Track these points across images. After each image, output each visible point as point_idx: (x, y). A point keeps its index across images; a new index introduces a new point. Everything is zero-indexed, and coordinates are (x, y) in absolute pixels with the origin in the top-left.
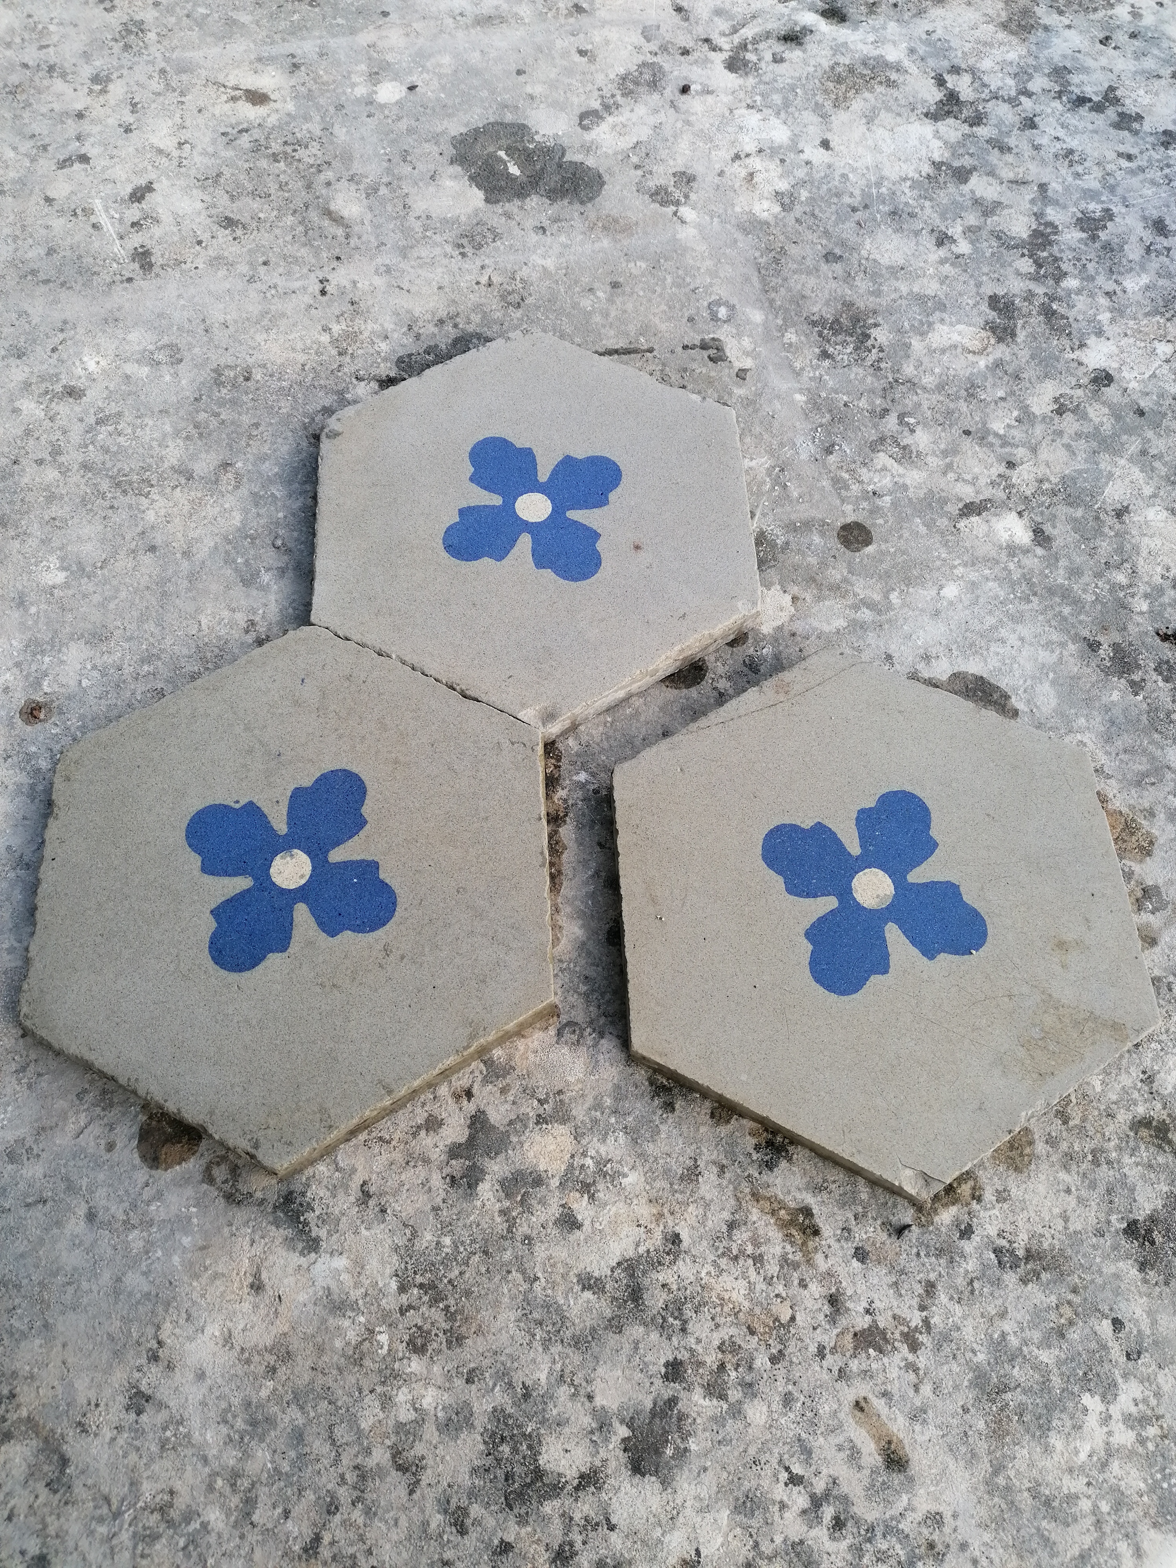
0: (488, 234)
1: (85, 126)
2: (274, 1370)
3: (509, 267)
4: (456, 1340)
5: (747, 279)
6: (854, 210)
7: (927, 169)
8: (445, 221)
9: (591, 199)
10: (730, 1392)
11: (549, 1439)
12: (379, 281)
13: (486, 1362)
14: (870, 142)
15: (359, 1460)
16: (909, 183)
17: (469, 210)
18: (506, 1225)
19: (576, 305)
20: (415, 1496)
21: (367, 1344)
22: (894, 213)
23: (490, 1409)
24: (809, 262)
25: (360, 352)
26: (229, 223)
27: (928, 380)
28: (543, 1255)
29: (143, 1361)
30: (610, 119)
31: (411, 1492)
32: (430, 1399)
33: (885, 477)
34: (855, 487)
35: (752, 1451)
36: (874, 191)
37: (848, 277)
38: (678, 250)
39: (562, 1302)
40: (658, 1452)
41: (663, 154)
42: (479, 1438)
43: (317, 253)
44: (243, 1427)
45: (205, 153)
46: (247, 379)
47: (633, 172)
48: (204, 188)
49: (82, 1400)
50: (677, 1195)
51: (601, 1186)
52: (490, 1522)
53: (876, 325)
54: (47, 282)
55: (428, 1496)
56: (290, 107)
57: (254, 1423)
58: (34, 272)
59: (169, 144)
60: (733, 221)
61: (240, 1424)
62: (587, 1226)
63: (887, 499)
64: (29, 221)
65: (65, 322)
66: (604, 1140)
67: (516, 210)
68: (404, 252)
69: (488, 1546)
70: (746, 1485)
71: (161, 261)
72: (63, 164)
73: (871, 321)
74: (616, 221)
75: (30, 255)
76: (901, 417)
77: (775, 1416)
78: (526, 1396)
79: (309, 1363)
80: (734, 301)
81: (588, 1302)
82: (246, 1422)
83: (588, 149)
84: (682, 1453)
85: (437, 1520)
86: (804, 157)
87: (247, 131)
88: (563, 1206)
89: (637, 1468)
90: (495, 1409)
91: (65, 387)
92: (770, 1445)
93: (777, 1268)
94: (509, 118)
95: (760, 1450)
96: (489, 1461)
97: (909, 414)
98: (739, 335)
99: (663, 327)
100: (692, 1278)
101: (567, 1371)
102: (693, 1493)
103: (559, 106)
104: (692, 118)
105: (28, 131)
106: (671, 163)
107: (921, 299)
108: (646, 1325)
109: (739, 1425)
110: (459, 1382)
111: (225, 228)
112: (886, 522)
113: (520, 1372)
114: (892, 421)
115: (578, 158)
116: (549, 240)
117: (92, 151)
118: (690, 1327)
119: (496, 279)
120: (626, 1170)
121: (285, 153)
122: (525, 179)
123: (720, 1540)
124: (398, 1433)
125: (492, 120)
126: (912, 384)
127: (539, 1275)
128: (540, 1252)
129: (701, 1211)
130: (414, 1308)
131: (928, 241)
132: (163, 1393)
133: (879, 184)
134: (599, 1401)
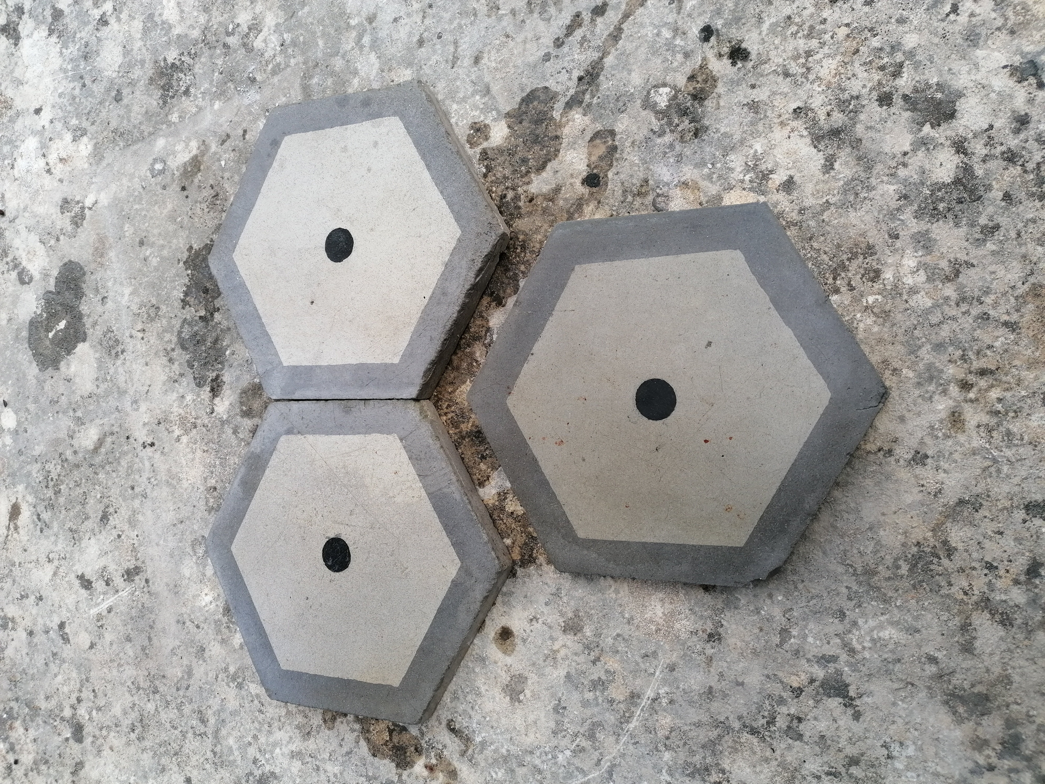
0: (108, 336)
1: (38, 628)
2: (895, 370)
3: (130, 319)
4: (870, 250)
5: (135, 153)
6: (84, 85)
7: (54, 39)
8: (99, 368)
9: (82, 268)
10: (898, 61)
11: (934, 178)
12: (143, 407)
13: (885, 227)
14: (35, 81)
15: (952, 303)
16: (64, 50)
17: (91, 352)
18: (792, 228)
19: (156, 269)
20: (975, 263)
21: (875, 310)
22: (85, 58)
23: (915, 220)
24: (122, 112)
25: (193, 413)
26: (105, 518)
27: (202, 19)
28: (811, 200)
29: (892, 459)
30: (24, 263)
31: (973, 266)
32: (910, 262)
33: (270, 40)
34: (278, 59)
35: (936, 40)
36: (70, 73)
37: (132, 84)
38: (116, 203)
39: (842, 182)
40: (940, 103)
41: (48, 223)
42: (935, 225)
43: (126, 453)
44: (934, 385)
45: (56, 543)
46: (215, 489)
47: (61, 242)
48: (80, 539)
49: (920, 497)
50: (768, 114)
51: (763, 167)
52: (991, 210)
53: (165, 60)
54: (150, 639)
55: (975, 254)
56: (21, 488)
57: (931, 378)
58: (143, 649)
59: (49, 569)
60: (94, 168)
61: (932, 388)
62: (791, 172)
63: (285, 36)
64: (106, 657)
65: (178, 622)
66: (732, 170)
67: (91, 320)
68: (122, 393)
69: (1007, 209)
70: (960, 41)
71: (133, 562)
72: (66, 639)
73: (162, 64)
74: (97, 249)
75: (131, 653)
76: (228, 34)
77: (912, 27)
78: (906, 197)
79: (890, 347)
80: (150, 160)
81: (841, 164)
82: (930, 384)
83: (46, 276)
84: (940, 87)
85: (990, 246)
86: (47, 125)
87: (39, 515)
88: (778, 191)
89: (951, 115)
90: (916, 217)
91: (224, 615)
92: (932, 29)
93: (814, 40)
94: (25, 334)
95: (936, 35)
96: (949, 215)
97: (227, 28)
98: (174, 153)
99: (170, 206)
100: (823, 96)
101: (888, 172)
102: (966, 76)
103: (15, 300)
104: (22, 206)
105: (42, 668)
106: (54, 216)
107: (146, 31)
108: (855, 124)
109: (920, 51)
110: (898, 244)
111: (108, 520)
112: (302, 34)
113: (890, 204)
114: (232, 41)
115: (52, 281)
116: (111, 294)
117: (56, 621)
118: (855, 94)
119: (140, 326)
120: (752, 151)
121: (54, 486)
122: (68, 316)
123: (996, 54)
124: (934, 280)
125: (27, 345)
126: (205, 30)
127: (824, 200)
128: (809, 202)
129: (778, 97)
130: (850, 282)
131: (105, 32)
132: (913, 443)
133: (65, 71)
134: (907, 148)
